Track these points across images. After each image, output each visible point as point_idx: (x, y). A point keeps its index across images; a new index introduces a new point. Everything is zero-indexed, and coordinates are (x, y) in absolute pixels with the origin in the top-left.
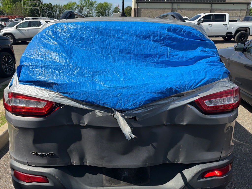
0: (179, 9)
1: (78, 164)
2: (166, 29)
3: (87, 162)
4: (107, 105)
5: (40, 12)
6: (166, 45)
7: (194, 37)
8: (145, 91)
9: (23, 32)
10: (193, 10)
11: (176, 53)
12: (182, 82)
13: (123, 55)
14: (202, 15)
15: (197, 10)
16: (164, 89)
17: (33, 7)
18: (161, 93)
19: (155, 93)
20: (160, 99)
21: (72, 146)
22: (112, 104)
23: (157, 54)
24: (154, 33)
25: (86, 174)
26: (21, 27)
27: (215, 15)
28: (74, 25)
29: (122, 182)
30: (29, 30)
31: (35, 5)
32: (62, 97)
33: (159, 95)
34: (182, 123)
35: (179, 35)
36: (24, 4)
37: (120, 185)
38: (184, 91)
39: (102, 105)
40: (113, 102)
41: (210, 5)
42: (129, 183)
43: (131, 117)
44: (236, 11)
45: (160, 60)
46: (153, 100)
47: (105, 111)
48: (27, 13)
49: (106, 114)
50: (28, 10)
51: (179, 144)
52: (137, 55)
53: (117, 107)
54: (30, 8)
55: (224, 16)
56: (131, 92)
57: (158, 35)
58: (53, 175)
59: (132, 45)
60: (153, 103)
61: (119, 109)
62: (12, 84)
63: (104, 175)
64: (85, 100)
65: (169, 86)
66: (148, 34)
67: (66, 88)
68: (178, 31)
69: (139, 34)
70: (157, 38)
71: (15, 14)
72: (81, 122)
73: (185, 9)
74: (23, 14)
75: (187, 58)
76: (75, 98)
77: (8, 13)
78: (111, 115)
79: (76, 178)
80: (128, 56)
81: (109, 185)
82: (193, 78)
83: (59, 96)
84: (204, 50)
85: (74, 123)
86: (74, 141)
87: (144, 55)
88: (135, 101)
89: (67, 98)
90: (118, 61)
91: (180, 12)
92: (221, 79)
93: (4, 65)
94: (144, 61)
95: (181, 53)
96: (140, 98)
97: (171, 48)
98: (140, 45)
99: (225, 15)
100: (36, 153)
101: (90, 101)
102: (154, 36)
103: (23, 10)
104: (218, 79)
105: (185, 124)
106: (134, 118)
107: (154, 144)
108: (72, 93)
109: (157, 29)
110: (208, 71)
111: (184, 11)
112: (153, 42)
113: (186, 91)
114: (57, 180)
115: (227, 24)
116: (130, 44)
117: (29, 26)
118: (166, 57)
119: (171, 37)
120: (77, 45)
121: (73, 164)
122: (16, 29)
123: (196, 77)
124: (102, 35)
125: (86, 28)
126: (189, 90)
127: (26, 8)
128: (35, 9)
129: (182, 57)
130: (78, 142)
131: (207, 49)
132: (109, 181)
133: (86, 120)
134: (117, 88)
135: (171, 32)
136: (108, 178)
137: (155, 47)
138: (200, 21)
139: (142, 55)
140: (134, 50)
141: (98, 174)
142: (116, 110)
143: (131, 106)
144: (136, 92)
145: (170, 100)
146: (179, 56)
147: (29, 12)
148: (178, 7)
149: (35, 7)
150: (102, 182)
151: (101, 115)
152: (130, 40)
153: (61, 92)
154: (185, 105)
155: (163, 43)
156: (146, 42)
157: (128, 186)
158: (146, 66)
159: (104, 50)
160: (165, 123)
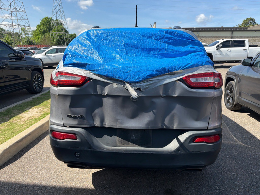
0: (199, 37)
1: (99, 126)
2: (164, 32)
3: (105, 124)
4: (121, 78)
5: (66, 42)
6: (165, 42)
7: (185, 37)
8: (146, 69)
9: (51, 57)
10: (213, 38)
11: (172, 48)
12: (173, 65)
13: (133, 49)
14: (221, 41)
15: (218, 38)
16: (160, 69)
17: (60, 37)
18: (158, 71)
19: (153, 71)
20: (157, 75)
21: (97, 111)
22: (124, 78)
23: (157, 49)
24: (155, 34)
25: (105, 135)
26: (49, 54)
27: (234, 41)
28: (101, 31)
29: (131, 143)
30: (56, 56)
31: (61, 36)
32: (92, 73)
33: (156, 73)
34: (174, 95)
35: (174, 36)
36: (52, 35)
37: (129, 146)
38: (174, 70)
39: (117, 78)
40: (125, 76)
41: (231, 32)
42: (136, 144)
43: (137, 88)
44: (259, 38)
45: (160, 52)
46: (152, 76)
47: (119, 84)
48: (54, 42)
49: (120, 85)
50: (55, 40)
51: (173, 112)
52: (143, 49)
53: (128, 80)
54: (57, 38)
55: (243, 41)
56: (137, 70)
57: (158, 35)
58: (81, 133)
59: (140, 42)
60: (152, 78)
61: (128, 82)
62: (58, 68)
63: (117, 137)
64: (107, 75)
65: (164, 67)
66: (151, 35)
67: (95, 67)
68: (173, 33)
69: (145, 35)
70: (157, 37)
71: (43, 44)
72: (103, 92)
73: (205, 37)
74: (50, 44)
75: (180, 52)
76: (100, 74)
77: (37, 43)
78: (123, 87)
79: (97, 139)
80: (137, 50)
81: (121, 145)
82: (181, 63)
83: (90, 73)
84: (193, 47)
85: (98, 93)
86: (98, 108)
87: (149, 49)
88: (139, 76)
89: (95, 74)
90: (130, 53)
91: (200, 39)
92: (203, 65)
93: (34, 82)
94: (148, 54)
95: (176, 48)
96: (143, 74)
97: (168, 45)
98: (146, 42)
99: (245, 41)
100: (71, 115)
101: (110, 76)
102: (155, 36)
103: (51, 40)
104: (201, 65)
105: (176, 96)
106: (139, 89)
107: (154, 111)
108: (98, 70)
109: (157, 32)
110: (193, 59)
111: (204, 38)
112: (155, 40)
113: (176, 70)
114: (84, 136)
115: (247, 49)
116: (139, 42)
117: (57, 52)
118: (164, 50)
119: (168, 37)
120: (103, 44)
121: (95, 126)
122: (45, 55)
123: (184, 62)
124: (120, 36)
125: (109, 32)
126: (178, 70)
127: (53, 39)
128: (61, 39)
129: (176, 51)
130: (100, 108)
131: (195, 47)
132: (121, 142)
133: (106, 91)
134: (127, 67)
135: (168, 34)
136: (121, 139)
137: (156, 44)
138: (218, 47)
139: (147, 49)
140: (141, 46)
141: (113, 136)
142: (126, 82)
143: (137, 79)
144: (140, 70)
145: (164, 77)
146: (174, 50)
147: (56, 42)
148: (198, 35)
149: (61, 37)
150: (116, 143)
151: (117, 87)
152: (138, 39)
153: (91, 71)
154: (175, 81)
155: (162, 41)
156: (150, 40)
157: (135, 147)
158: (150, 57)
159: (121, 46)
160: (162, 95)
